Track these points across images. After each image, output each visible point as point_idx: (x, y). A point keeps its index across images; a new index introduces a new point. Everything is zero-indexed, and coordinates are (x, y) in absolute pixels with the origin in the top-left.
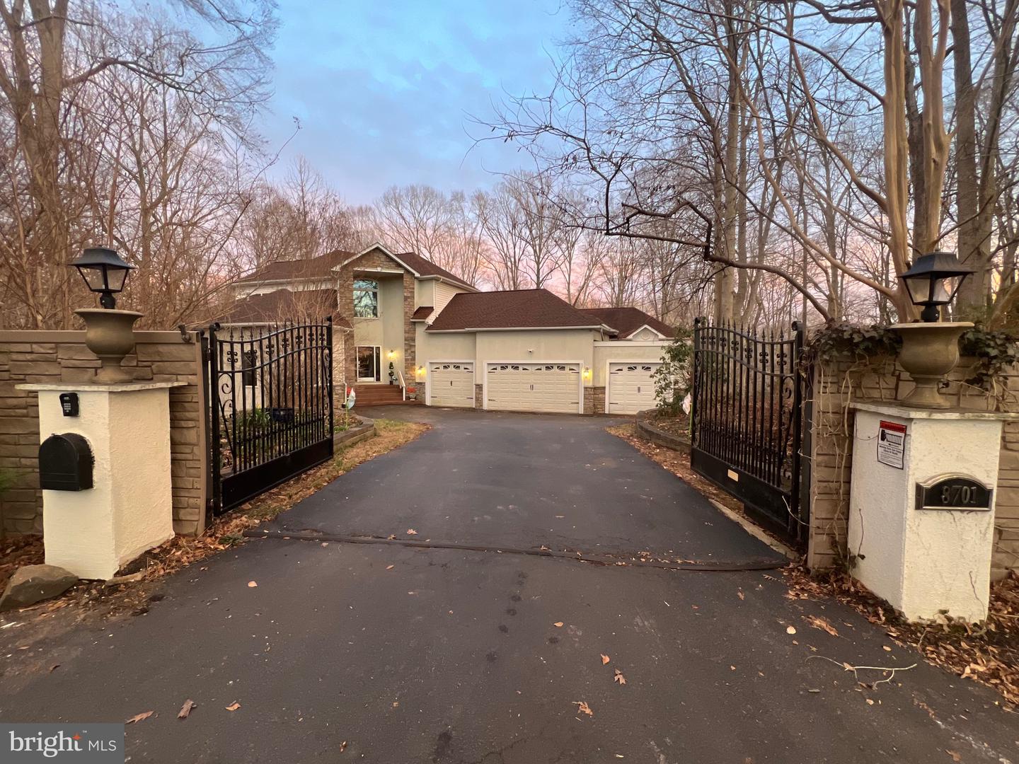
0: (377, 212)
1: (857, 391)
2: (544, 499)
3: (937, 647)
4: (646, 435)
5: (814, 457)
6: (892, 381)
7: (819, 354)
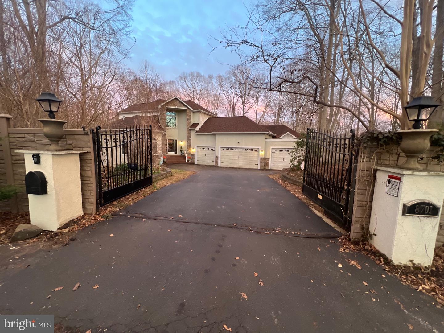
0: (177, 83)
1: (379, 161)
2: (238, 204)
3: (407, 276)
4: (285, 178)
5: (356, 190)
6: (396, 157)
7: (362, 143)
